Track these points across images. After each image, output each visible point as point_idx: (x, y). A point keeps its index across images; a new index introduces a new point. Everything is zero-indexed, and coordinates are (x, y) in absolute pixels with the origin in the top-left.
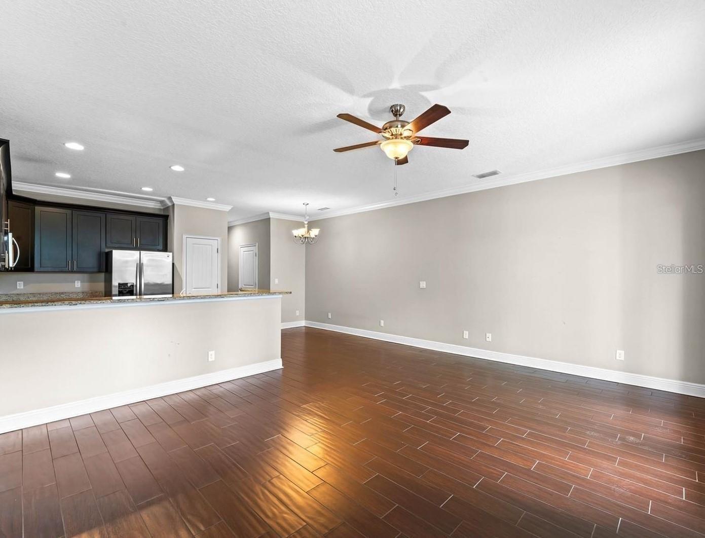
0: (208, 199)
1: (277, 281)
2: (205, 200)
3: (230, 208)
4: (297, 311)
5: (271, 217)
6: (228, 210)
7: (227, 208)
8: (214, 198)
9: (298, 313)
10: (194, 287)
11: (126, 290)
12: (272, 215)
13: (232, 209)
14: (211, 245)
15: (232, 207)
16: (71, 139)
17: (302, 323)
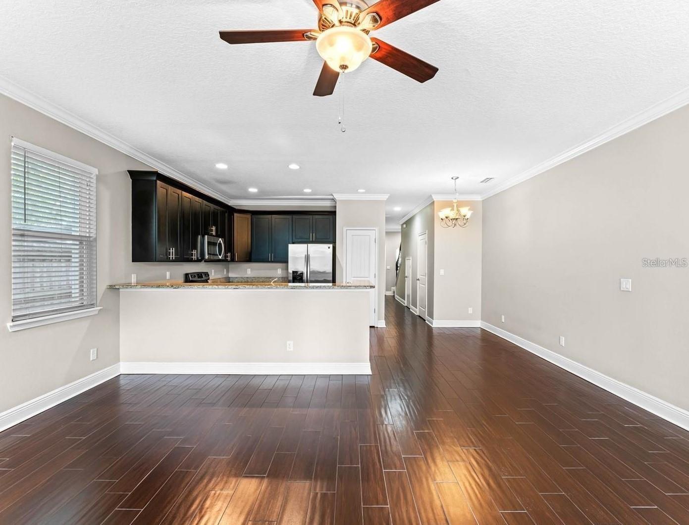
0: (359, 191)
1: (442, 272)
2: (356, 192)
3: (387, 197)
4: (469, 309)
5: (435, 200)
6: (385, 199)
7: (385, 197)
8: (364, 189)
9: (470, 311)
10: (353, 276)
11: (297, 277)
12: (435, 198)
13: (390, 197)
14: (369, 236)
15: (389, 195)
16: (219, 161)
17: (478, 324)
